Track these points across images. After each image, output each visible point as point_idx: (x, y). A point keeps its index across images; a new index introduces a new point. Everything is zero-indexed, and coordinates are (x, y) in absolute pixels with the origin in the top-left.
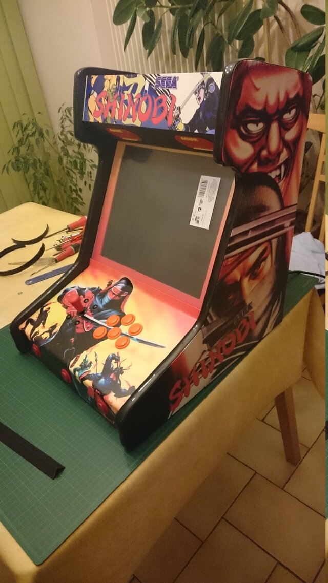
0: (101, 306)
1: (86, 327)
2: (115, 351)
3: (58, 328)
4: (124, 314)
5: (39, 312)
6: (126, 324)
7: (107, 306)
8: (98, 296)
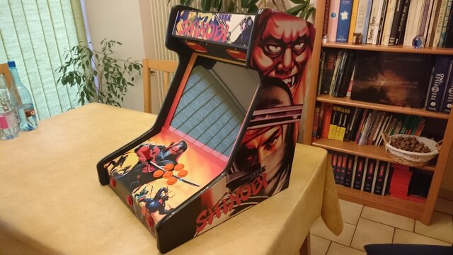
0: (163, 157)
1: (150, 170)
2: (165, 186)
3: (130, 169)
4: (177, 163)
5: (120, 157)
6: (177, 170)
7: (167, 158)
8: (162, 151)
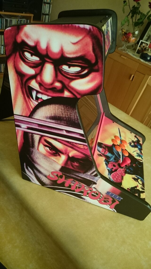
8: (109, 160)
